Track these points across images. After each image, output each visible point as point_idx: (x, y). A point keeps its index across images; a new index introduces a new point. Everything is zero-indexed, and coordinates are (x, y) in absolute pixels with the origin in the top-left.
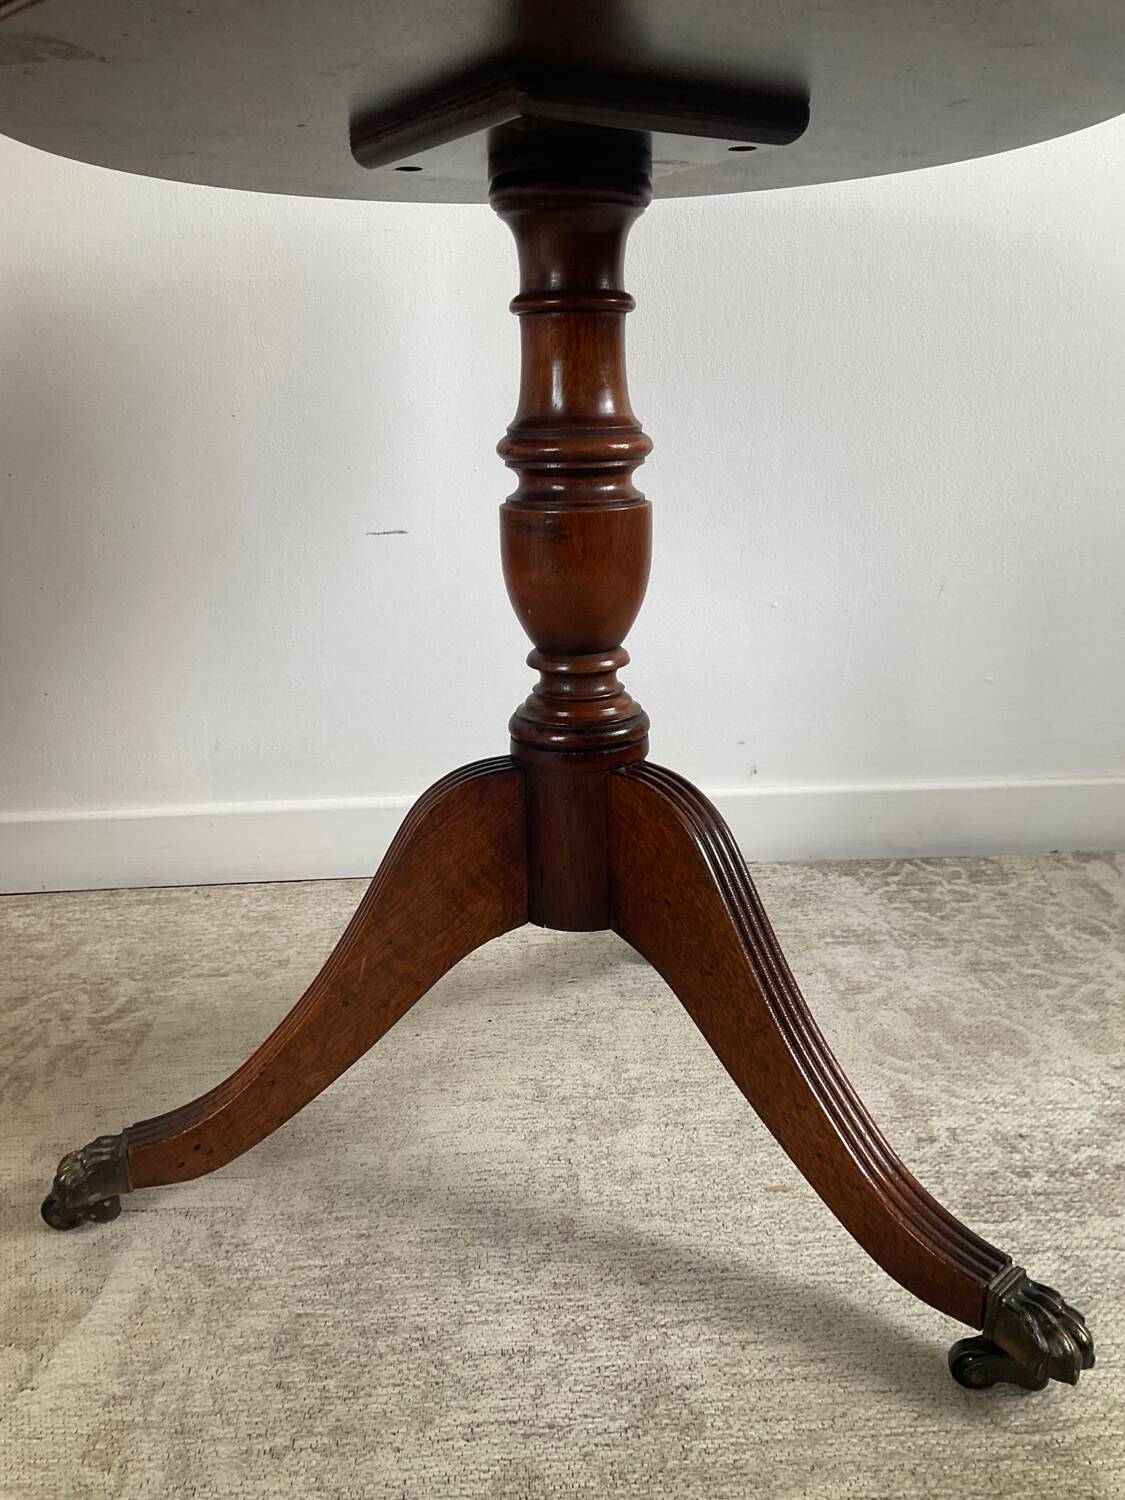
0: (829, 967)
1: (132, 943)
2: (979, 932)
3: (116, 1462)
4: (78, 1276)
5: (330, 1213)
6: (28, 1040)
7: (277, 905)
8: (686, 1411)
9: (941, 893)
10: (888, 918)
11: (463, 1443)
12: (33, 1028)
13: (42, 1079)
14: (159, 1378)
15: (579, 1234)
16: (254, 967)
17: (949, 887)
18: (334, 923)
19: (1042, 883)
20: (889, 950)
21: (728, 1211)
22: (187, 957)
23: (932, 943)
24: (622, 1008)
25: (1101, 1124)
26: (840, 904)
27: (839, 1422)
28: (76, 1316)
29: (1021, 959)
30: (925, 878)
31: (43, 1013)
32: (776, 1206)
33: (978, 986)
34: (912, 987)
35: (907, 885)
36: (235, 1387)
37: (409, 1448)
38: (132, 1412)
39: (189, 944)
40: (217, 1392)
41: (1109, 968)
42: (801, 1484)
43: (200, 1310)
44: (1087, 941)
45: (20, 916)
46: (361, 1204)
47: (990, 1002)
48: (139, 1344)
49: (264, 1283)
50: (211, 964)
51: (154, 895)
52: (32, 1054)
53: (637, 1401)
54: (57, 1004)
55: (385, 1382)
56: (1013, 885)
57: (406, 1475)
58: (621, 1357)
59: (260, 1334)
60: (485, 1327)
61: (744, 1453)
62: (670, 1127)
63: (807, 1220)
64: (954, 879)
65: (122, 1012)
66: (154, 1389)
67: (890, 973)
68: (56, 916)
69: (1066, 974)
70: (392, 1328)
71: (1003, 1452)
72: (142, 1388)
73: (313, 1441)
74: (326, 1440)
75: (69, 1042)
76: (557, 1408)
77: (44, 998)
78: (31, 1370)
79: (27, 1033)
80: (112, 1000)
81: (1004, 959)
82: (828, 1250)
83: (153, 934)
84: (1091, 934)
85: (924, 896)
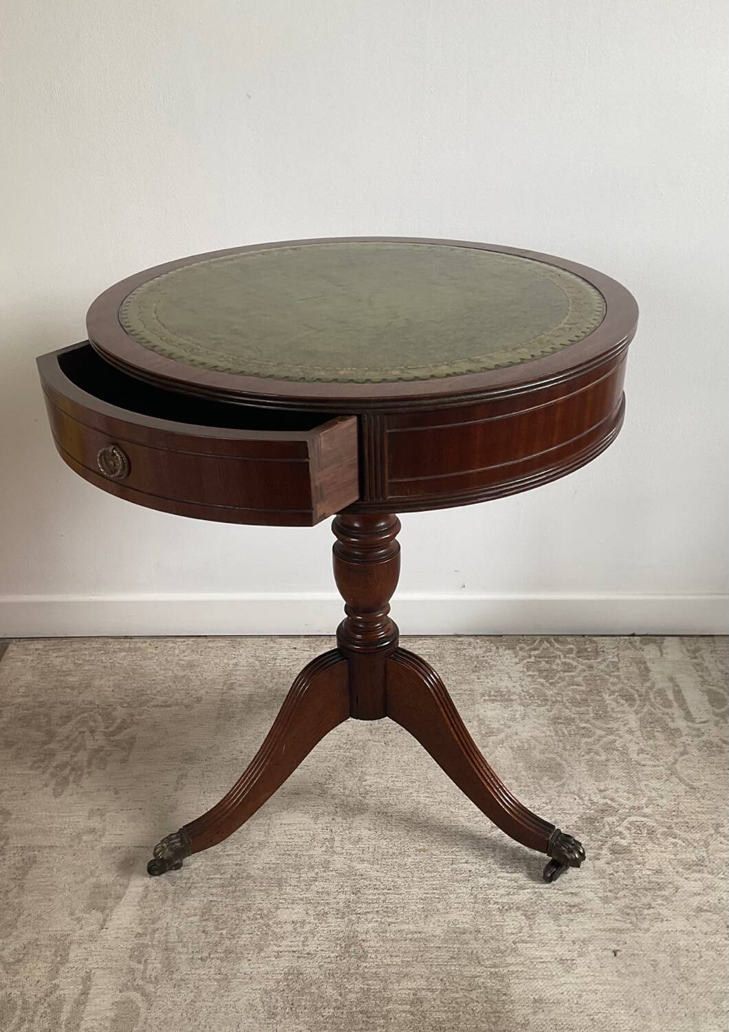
0: (481, 717)
1: (120, 680)
2: (568, 695)
3: (143, 960)
4: (118, 878)
5: (224, 852)
6: (75, 744)
7: (195, 657)
8: (361, 951)
9: (558, 664)
10: (523, 683)
11: (274, 959)
12: (77, 737)
13: (86, 770)
14: (156, 926)
15: (331, 869)
16: (184, 701)
17: (563, 660)
18: (225, 671)
19: (616, 659)
20: (516, 706)
21: (397, 860)
22: (149, 692)
23: (540, 703)
24: (370, 740)
25: (580, 823)
26: (500, 671)
27: (419, 959)
28: (119, 898)
29: (582, 716)
30: (553, 652)
31: (80, 727)
32: (418, 859)
33: (553, 734)
34: (519, 733)
35: (540, 658)
36: (186, 931)
37: (254, 960)
38: (147, 940)
39: (149, 682)
40: (180, 933)
41: (625, 725)
42: (399, 982)
43: (170, 897)
44: (622, 705)
45: (57, 657)
46: (237, 848)
47: (554, 745)
48: (147, 911)
49: (197, 885)
50: (162, 698)
51: (127, 645)
52: (79, 754)
53: (343, 945)
54: (87, 722)
55: (245, 932)
56: (600, 660)
57: (252, 970)
58: (340, 926)
59: (195, 909)
60: (287, 910)
61: (380, 968)
62: (380, 814)
63: (430, 867)
64: (568, 653)
65: (120, 728)
66: (155, 931)
67: (511, 723)
68: (76, 657)
69: (601, 728)
70: (249, 908)
71: (478, 974)
72: (150, 930)
73: (217, 955)
74: (222, 955)
75: (96, 747)
76: (311, 948)
77: (79, 717)
78: (105, 920)
79: (74, 740)
80: (114, 720)
81: (573, 716)
82: (435, 882)
83: (129, 674)
84: (626, 701)
85: (547, 666)
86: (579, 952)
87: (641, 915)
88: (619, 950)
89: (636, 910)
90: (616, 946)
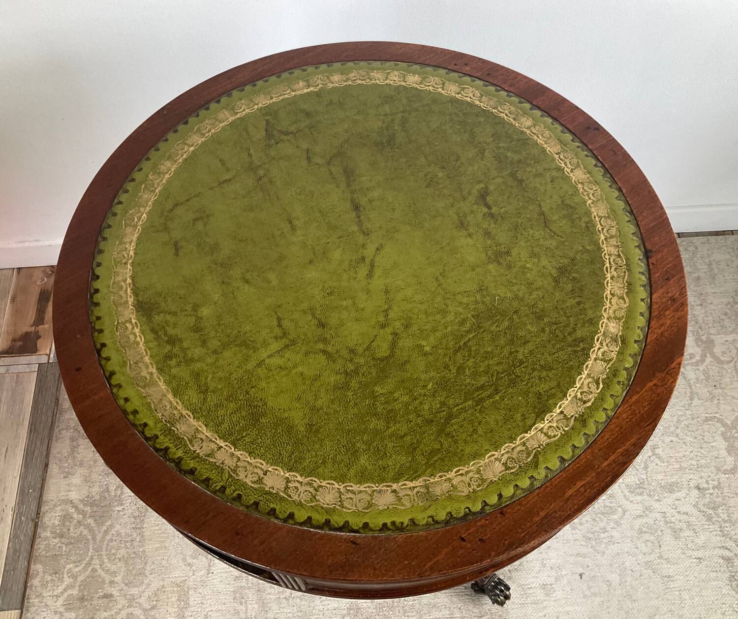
3: (243, 601)
86: (555, 576)
87: (599, 539)
88: (583, 573)
89: (596, 534)
90: (581, 569)
